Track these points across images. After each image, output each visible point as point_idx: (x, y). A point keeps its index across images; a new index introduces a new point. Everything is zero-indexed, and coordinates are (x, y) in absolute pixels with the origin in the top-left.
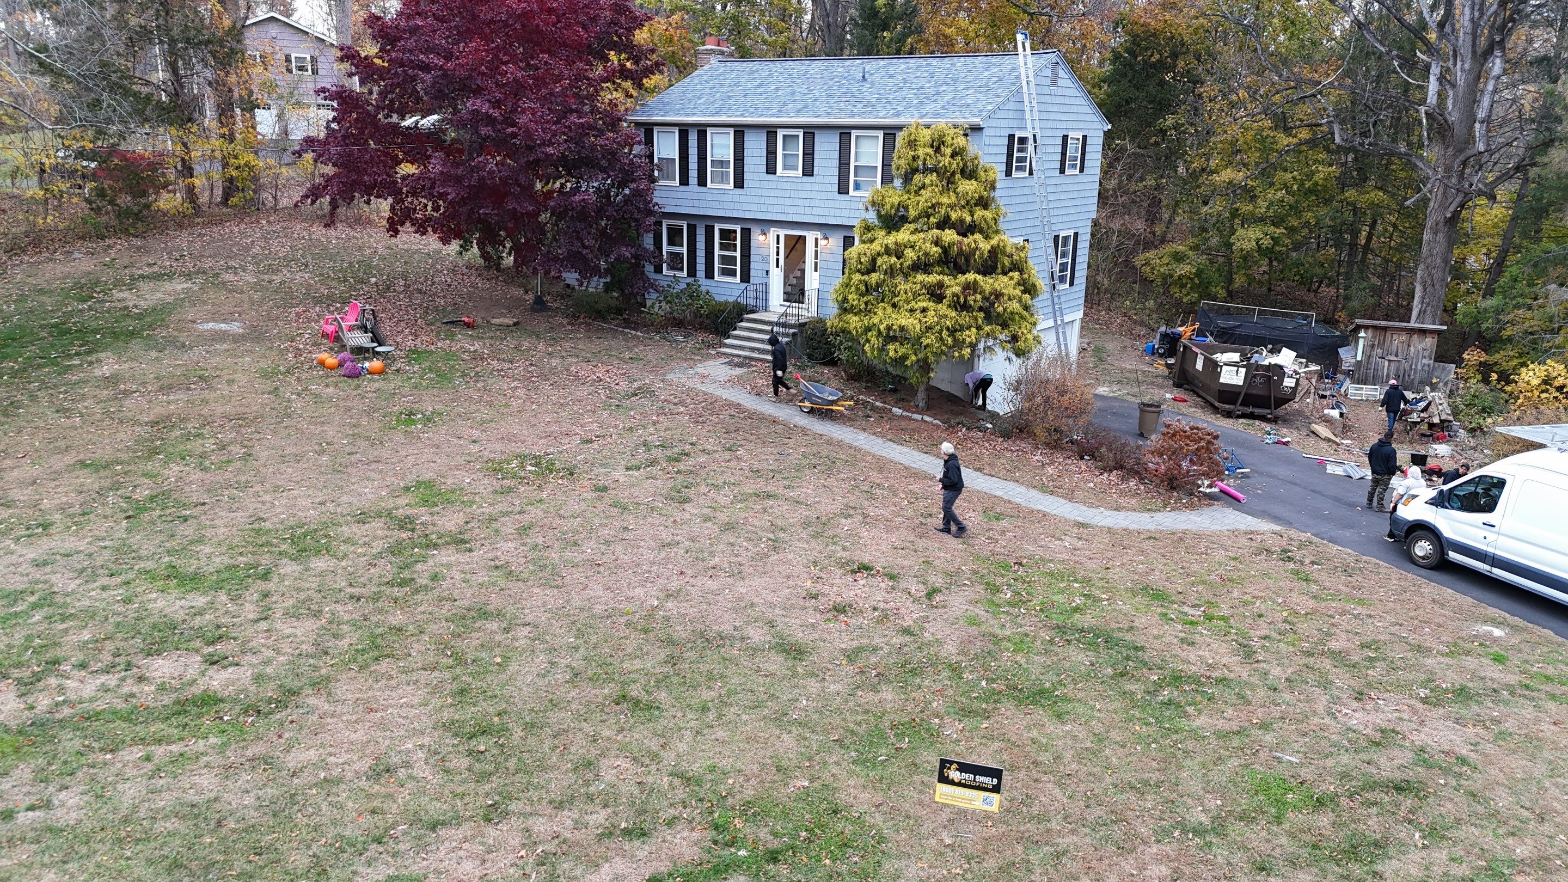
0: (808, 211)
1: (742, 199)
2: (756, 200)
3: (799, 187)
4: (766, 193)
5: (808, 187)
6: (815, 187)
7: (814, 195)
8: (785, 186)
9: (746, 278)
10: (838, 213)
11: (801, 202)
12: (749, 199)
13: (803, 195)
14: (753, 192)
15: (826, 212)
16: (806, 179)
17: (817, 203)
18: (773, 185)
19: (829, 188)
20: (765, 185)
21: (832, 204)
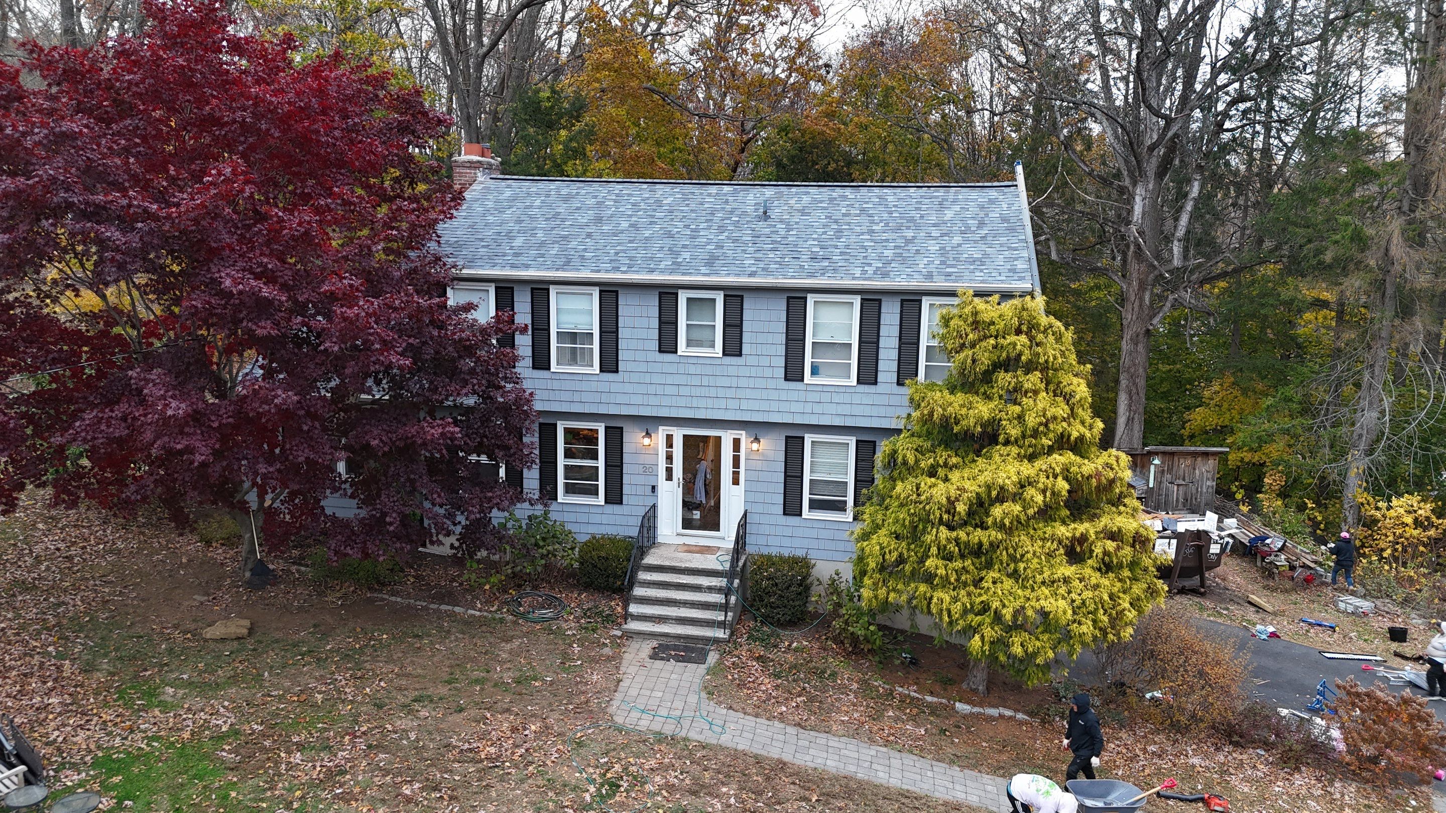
0: (732, 404)
1: (614, 388)
2: (642, 389)
3: (718, 371)
4: (657, 379)
5: (732, 371)
6: (745, 371)
7: (743, 382)
8: (692, 369)
9: (615, 496)
10: (784, 407)
11: (721, 393)
12: (628, 388)
13: (725, 382)
14: (635, 378)
15: (765, 406)
16: (728, 360)
17: (749, 393)
18: (672, 369)
19: (768, 373)
20: (657, 368)
21: (774, 395)
